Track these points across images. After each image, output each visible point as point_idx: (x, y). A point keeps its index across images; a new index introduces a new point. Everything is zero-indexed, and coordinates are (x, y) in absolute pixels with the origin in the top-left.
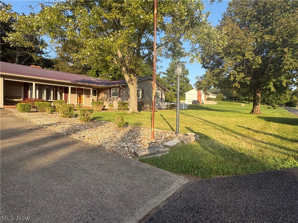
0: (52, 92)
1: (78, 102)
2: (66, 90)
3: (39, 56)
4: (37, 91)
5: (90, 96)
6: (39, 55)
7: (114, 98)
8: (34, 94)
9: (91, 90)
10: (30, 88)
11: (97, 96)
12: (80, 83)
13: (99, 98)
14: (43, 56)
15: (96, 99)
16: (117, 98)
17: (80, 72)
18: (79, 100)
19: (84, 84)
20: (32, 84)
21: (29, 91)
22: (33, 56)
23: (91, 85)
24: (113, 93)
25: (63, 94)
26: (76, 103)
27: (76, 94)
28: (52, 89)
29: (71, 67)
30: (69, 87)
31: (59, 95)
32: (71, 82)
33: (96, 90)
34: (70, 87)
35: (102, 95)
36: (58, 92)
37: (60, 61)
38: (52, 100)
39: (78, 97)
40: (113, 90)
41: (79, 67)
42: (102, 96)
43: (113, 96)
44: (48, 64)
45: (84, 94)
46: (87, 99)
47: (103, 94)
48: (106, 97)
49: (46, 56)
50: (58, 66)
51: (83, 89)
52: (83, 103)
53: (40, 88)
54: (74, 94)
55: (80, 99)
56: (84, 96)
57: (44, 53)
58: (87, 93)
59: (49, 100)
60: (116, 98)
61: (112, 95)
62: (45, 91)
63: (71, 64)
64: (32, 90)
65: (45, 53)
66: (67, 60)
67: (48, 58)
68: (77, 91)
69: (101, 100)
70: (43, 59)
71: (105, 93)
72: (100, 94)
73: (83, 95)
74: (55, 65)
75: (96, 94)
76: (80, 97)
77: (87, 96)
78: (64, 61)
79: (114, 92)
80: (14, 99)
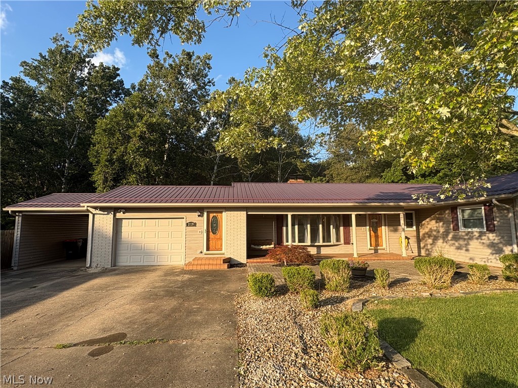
0: (321, 226)
1: (373, 243)
2: (346, 222)
3: (304, 162)
4: (296, 227)
5: (400, 227)
6: (305, 160)
7: (469, 232)
8: (290, 233)
9: (402, 216)
10: (284, 224)
11: (414, 227)
12: (376, 204)
13: (422, 232)
14: (310, 160)
15: (415, 233)
16: (480, 232)
17: (367, 174)
18: (373, 239)
19: (385, 204)
20: (287, 215)
21: (284, 228)
22: (298, 164)
23: (402, 204)
24: (464, 220)
25: (342, 228)
26: (369, 247)
27: (366, 226)
28: (321, 222)
29: (351, 169)
30: (351, 214)
31: (333, 231)
32: (361, 204)
33: (412, 214)
34: (353, 214)
35: (430, 225)
36: (331, 226)
37: (333, 163)
38: (321, 243)
39: (372, 232)
40: (463, 211)
41: (365, 166)
42: (429, 226)
43: (465, 226)
44: (318, 172)
45: (385, 226)
46: (392, 234)
47: (434, 222)
48: (442, 230)
49: (314, 160)
50: (331, 171)
51: (381, 214)
52: (384, 246)
53: (299, 221)
54: (363, 228)
55: (377, 237)
56: (384, 230)
57: (311, 156)
58: (393, 222)
59: (316, 244)
60: (477, 235)
61: (460, 224)
62: (309, 226)
63: (351, 164)
64: (287, 226)
65: (312, 155)
66: (344, 159)
67: (316, 161)
68: (369, 220)
69: (426, 236)
70: (311, 165)
71: (438, 220)
72: (423, 222)
73: (383, 227)
74: (327, 170)
75: (412, 222)
76: (376, 231)
77: (392, 228)
78: (340, 162)
79: (466, 217)
80: (262, 245)
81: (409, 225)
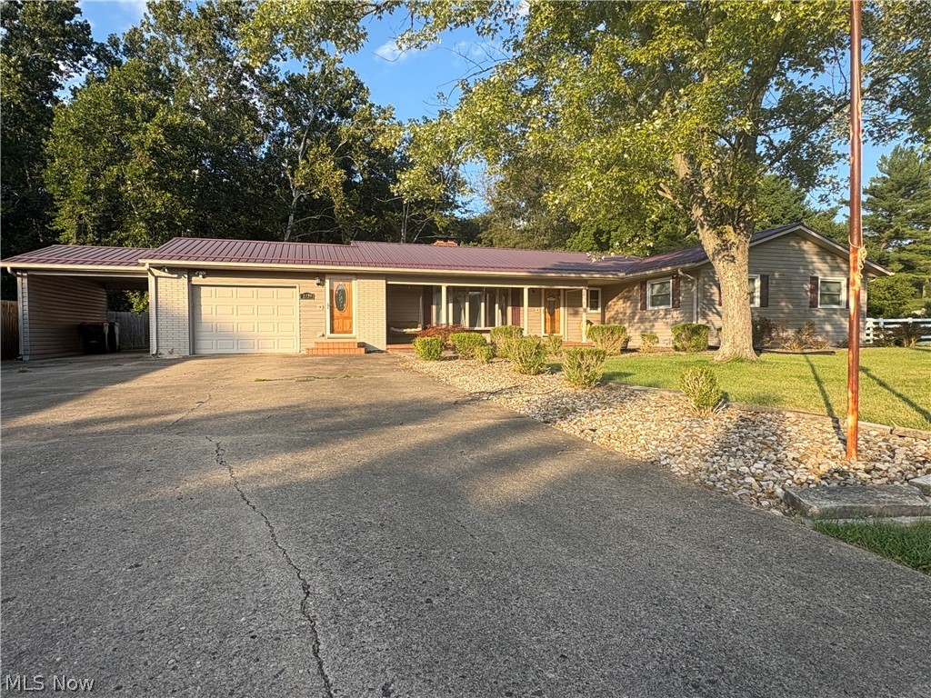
0: (483, 304)
1: (549, 329)
2: (517, 303)
3: (446, 216)
4: (451, 305)
5: (581, 309)
6: (447, 213)
7: (655, 311)
8: (444, 313)
9: (584, 292)
10: (435, 301)
11: (600, 309)
12: (553, 275)
13: (608, 315)
14: (457, 213)
15: (599, 318)
16: (666, 310)
18: (548, 324)
19: (564, 275)
20: (441, 287)
21: (434, 307)
22: (436, 219)
23: (584, 275)
24: (652, 297)
25: (510, 309)
26: (543, 334)
27: (540, 306)
28: (484, 299)
29: (522, 232)
30: (523, 289)
31: (498, 312)
32: (529, 274)
33: (597, 291)
34: (526, 288)
35: (618, 306)
36: (497, 306)
37: (495, 221)
38: (483, 328)
39: (547, 314)
40: (652, 286)
41: (542, 228)
42: (616, 308)
43: (653, 305)
44: (468, 233)
45: (564, 306)
46: (572, 318)
47: (621, 301)
48: (629, 311)
49: (462, 213)
50: (490, 233)
51: (559, 289)
52: (561, 333)
53: (456, 296)
54: (536, 308)
55: (553, 320)
56: (562, 312)
57: (457, 207)
58: (573, 301)
59: (476, 328)
60: (662, 313)
61: (649, 301)
62: (467, 304)
63: (522, 224)
64: (439, 304)
65: (460, 204)
66: (512, 216)
67: (465, 216)
68: (545, 299)
69: (612, 320)
70: (457, 221)
71: (626, 299)
72: (610, 303)
73: (562, 309)
74: (484, 232)
75: (597, 302)
76: (552, 314)
77: (571, 311)
78: (504, 219)
79: (655, 293)
80: (406, 328)
81: (593, 306)
